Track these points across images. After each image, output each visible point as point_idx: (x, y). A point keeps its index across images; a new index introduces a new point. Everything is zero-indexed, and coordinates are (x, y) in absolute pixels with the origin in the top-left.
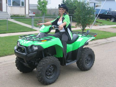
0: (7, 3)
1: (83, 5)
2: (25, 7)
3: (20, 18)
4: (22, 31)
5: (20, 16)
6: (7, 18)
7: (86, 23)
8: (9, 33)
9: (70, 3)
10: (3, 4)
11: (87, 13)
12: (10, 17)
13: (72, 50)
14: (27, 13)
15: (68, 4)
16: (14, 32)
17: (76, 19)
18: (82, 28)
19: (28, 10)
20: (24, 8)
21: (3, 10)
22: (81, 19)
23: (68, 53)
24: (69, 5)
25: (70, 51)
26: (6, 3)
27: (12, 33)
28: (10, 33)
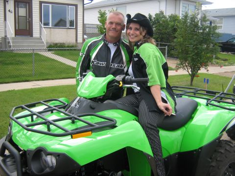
0: (41, 21)
1: (194, 21)
2: (76, 29)
3: (65, 50)
4: (64, 76)
5: (66, 46)
6: (33, 50)
7: (201, 61)
8: (36, 80)
9: (164, 22)
10: (33, 23)
11: (202, 39)
12: (45, 48)
13: (178, 151)
14: (80, 40)
15: (159, 22)
16: (47, 79)
17: (179, 52)
18: (190, 73)
19: (82, 35)
20: (74, 30)
21: (34, 33)
22: (189, 52)
23: (167, 158)
24: (162, 24)
25: (172, 152)
26: (39, 21)
27: (43, 80)
28: (38, 80)
